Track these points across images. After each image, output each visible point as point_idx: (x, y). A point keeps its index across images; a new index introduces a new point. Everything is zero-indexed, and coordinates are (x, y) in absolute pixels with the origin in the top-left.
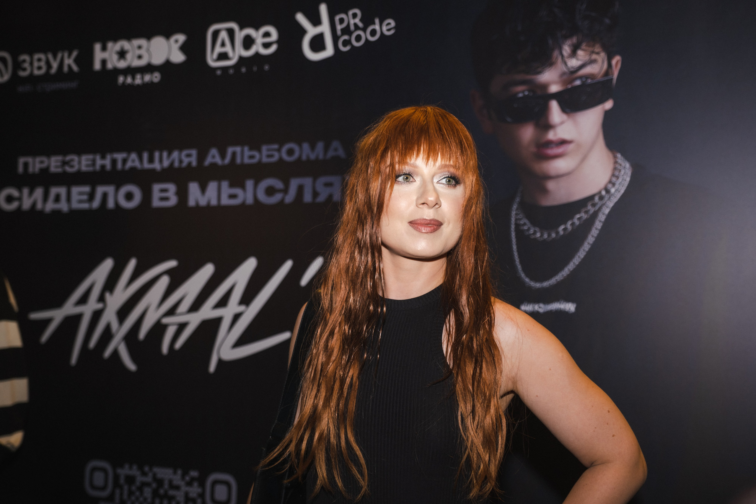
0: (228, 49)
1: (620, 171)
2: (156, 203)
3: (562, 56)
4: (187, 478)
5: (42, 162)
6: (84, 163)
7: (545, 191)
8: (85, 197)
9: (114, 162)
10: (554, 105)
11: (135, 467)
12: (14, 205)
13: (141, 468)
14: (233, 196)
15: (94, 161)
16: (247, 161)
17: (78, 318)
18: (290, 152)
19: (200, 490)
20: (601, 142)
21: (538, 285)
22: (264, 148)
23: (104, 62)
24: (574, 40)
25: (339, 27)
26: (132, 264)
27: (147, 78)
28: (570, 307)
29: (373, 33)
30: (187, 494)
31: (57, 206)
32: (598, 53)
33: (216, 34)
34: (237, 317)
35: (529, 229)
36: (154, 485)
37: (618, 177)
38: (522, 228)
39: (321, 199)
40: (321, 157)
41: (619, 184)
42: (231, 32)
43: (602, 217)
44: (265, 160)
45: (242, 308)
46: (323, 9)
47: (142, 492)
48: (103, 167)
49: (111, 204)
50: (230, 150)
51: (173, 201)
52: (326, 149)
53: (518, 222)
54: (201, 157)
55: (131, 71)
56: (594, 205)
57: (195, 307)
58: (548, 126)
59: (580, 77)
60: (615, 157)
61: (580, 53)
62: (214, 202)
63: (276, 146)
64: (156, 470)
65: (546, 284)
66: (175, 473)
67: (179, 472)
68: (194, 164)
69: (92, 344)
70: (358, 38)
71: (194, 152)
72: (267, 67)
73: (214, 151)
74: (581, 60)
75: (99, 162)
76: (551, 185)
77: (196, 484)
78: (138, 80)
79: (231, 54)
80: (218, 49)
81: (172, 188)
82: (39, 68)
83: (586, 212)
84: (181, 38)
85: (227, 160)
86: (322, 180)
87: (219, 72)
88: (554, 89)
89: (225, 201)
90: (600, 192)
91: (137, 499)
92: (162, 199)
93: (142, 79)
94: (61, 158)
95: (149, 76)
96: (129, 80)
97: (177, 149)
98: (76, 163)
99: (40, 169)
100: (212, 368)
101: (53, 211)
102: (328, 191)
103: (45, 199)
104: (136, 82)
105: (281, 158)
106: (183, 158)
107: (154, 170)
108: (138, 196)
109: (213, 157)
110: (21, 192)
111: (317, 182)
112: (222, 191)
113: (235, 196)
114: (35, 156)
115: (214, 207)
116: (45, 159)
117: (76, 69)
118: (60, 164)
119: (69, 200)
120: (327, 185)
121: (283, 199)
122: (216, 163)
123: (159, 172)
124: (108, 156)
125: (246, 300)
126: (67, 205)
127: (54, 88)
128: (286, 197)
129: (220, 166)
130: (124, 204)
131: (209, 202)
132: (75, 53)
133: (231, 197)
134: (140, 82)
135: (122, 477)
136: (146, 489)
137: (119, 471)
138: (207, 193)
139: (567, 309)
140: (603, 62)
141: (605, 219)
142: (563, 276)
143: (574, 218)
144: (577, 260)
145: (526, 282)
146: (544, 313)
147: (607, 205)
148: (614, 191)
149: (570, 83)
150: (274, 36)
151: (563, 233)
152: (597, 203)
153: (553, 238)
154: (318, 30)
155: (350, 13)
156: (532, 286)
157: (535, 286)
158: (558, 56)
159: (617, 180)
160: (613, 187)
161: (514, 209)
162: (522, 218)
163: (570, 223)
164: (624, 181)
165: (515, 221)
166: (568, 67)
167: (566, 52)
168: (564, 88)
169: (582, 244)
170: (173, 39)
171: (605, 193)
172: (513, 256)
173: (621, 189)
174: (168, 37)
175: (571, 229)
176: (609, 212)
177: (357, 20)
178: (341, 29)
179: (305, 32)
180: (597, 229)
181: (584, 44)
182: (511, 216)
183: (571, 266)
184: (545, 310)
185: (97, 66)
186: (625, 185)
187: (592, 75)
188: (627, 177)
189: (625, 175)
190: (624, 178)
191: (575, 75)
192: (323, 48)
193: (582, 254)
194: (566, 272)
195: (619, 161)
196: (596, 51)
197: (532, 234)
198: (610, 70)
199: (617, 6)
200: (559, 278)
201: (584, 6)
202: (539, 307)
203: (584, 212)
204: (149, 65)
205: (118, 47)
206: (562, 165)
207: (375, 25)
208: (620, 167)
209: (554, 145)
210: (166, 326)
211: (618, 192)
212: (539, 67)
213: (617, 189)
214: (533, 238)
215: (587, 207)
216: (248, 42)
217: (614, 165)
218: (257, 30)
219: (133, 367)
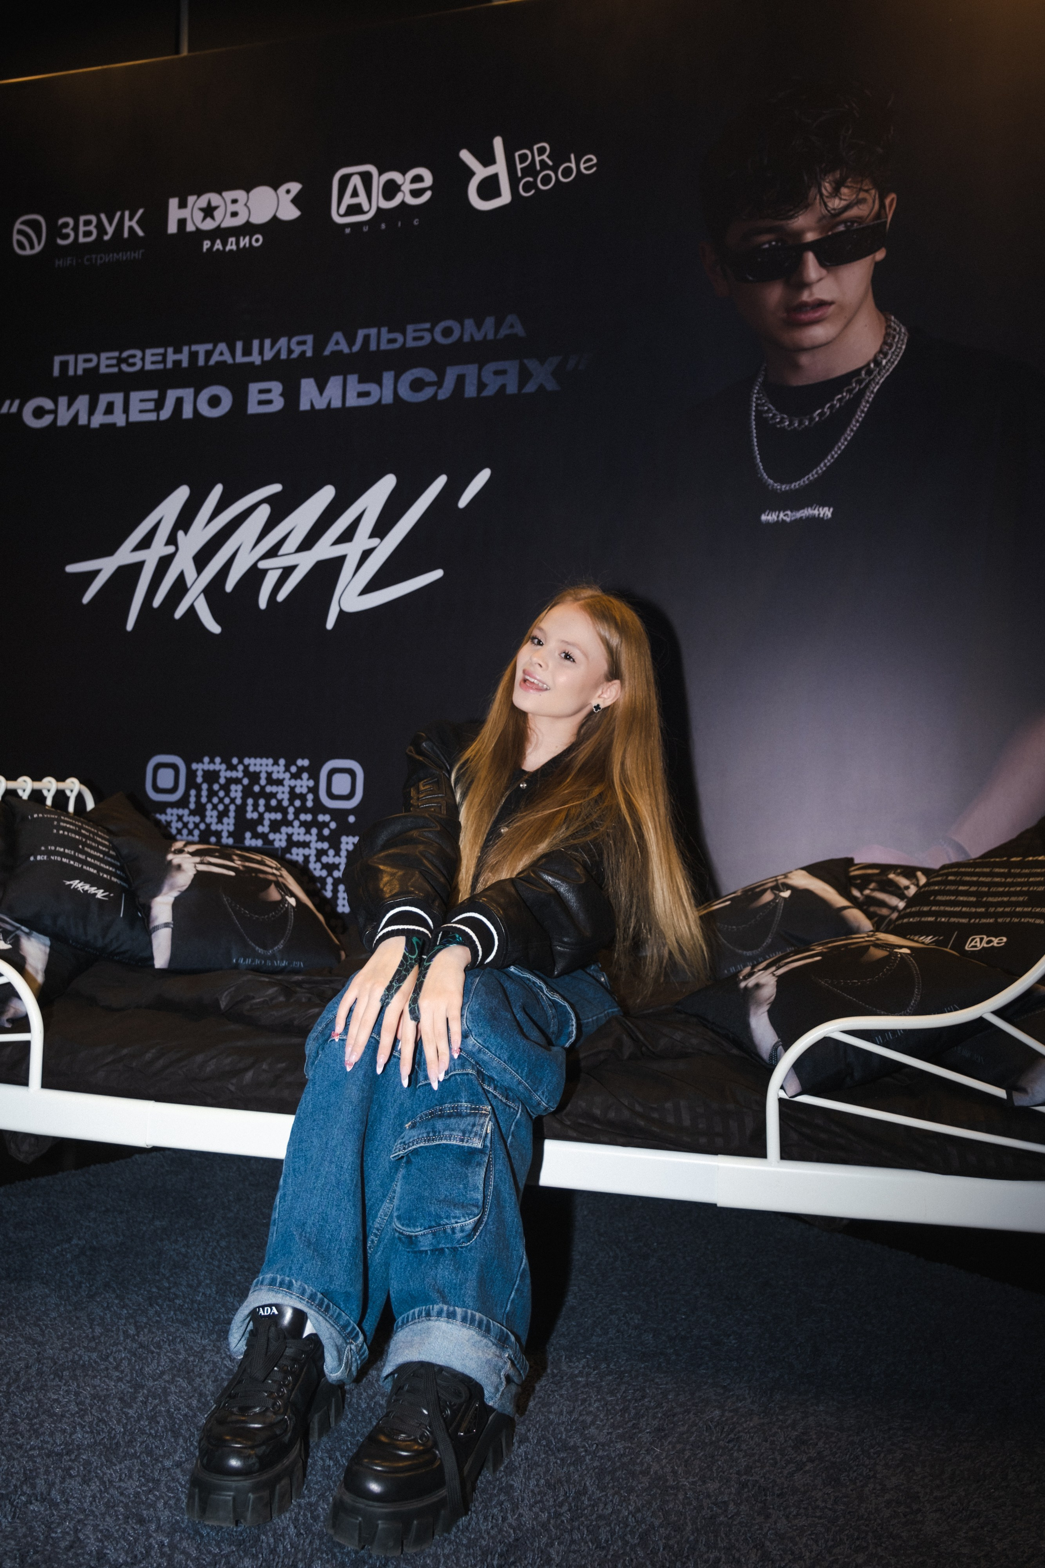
0: (362, 199)
1: (894, 337)
2: (253, 408)
3: (821, 195)
4: (293, 769)
5: (87, 361)
6: (149, 358)
7: (796, 367)
8: (151, 405)
9: (193, 356)
10: (810, 257)
11: (218, 760)
12: (47, 420)
15: (164, 356)
16: (384, 346)
17: (137, 567)
18: (447, 332)
19: (311, 783)
20: (870, 302)
21: (784, 487)
22: (410, 328)
23: (182, 223)
24: (838, 175)
25: (520, 167)
26: (218, 489)
27: (244, 242)
28: (826, 512)
29: (567, 172)
31: (109, 419)
32: (867, 191)
33: (345, 181)
34: (366, 554)
35: (774, 417)
37: (891, 346)
38: (765, 415)
39: (489, 392)
40: (491, 336)
41: (893, 353)
42: (366, 178)
43: (869, 397)
44: (410, 344)
45: (375, 541)
46: (498, 143)
47: (227, 794)
49: (187, 413)
50: (361, 333)
51: (278, 404)
52: (498, 326)
53: (759, 408)
54: (319, 346)
55: (221, 233)
56: (859, 382)
57: (307, 544)
58: (805, 285)
59: (845, 222)
60: (888, 320)
61: (844, 190)
62: (337, 403)
63: (427, 325)
64: (246, 761)
65: (795, 485)
66: (276, 763)
67: (282, 762)
68: (309, 354)
69: (157, 602)
70: (546, 180)
71: (310, 338)
72: (416, 222)
73: (338, 336)
74: (845, 200)
75: (171, 357)
76: (805, 360)
77: (305, 776)
78: (231, 246)
79: (366, 207)
80: (347, 200)
81: (276, 387)
82: (87, 234)
83: (850, 391)
84: (295, 187)
85: (356, 348)
86: (491, 367)
87: (348, 231)
88: (810, 237)
89: (352, 401)
90: (868, 364)
91: (221, 800)
92: (261, 403)
93: (238, 243)
94: (116, 354)
95: (247, 239)
96: (218, 245)
97: (284, 336)
98: (137, 360)
99: (85, 370)
100: (330, 624)
101: (102, 426)
102: (500, 380)
103: (92, 411)
104: (228, 248)
105: (433, 340)
106: (293, 346)
107: (252, 364)
108: (227, 399)
109: (337, 343)
110: (56, 403)
111: (484, 369)
112: (348, 388)
113: (366, 394)
114: (77, 353)
115: (337, 410)
116: (94, 357)
117: (141, 233)
118: (114, 362)
119: (126, 410)
120: (497, 373)
121: (436, 394)
122: (341, 352)
123: (258, 366)
124: (186, 349)
125: (380, 530)
126: (124, 416)
127: (107, 260)
128: (440, 391)
129: (348, 355)
130: (206, 411)
131: (329, 404)
132: (140, 212)
133: (362, 395)
134: (234, 247)
135: (200, 773)
136: (233, 787)
137: (194, 766)
138: (327, 392)
139: (821, 515)
140: (874, 202)
141: (873, 399)
142: (817, 473)
143: (833, 400)
144: (836, 453)
145: (769, 485)
146: (792, 522)
147: (877, 380)
148: (887, 363)
149: (831, 229)
150: (428, 180)
151: (820, 418)
152: (864, 379)
153: (806, 426)
154: (490, 171)
155: (535, 147)
156: (777, 489)
157: (781, 489)
158: (816, 195)
159: (890, 349)
160: (885, 357)
161: (756, 391)
162: (766, 402)
163: (828, 405)
164: (898, 350)
165: (756, 407)
166: (829, 209)
167: (826, 190)
168: (824, 235)
169: (843, 432)
170: (282, 189)
171: (874, 366)
172: (752, 451)
173: (895, 360)
174: (275, 188)
175: (831, 412)
176: (879, 390)
177: (544, 157)
178: (522, 169)
179: (472, 174)
180: (862, 411)
181: (850, 180)
182: (752, 401)
183: (828, 461)
184: (793, 519)
185: (172, 228)
186: (901, 354)
187: (860, 218)
188: (902, 344)
189: (901, 342)
190: (899, 346)
191: (838, 219)
192: (497, 194)
193: (842, 444)
194: (821, 468)
195: (892, 324)
196: (866, 188)
197: (779, 423)
198: (883, 212)
199: (892, 132)
200: (812, 476)
201: (850, 132)
202: (785, 516)
203: (847, 391)
204: (248, 224)
205: (203, 201)
206: (819, 333)
207: (570, 161)
208: (895, 333)
209: (808, 308)
210: (265, 572)
211: (890, 363)
212: (791, 210)
213: (889, 360)
214: (780, 428)
215: (851, 384)
216: (391, 189)
217: (886, 329)
218: (403, 173)
219: (215, 629)
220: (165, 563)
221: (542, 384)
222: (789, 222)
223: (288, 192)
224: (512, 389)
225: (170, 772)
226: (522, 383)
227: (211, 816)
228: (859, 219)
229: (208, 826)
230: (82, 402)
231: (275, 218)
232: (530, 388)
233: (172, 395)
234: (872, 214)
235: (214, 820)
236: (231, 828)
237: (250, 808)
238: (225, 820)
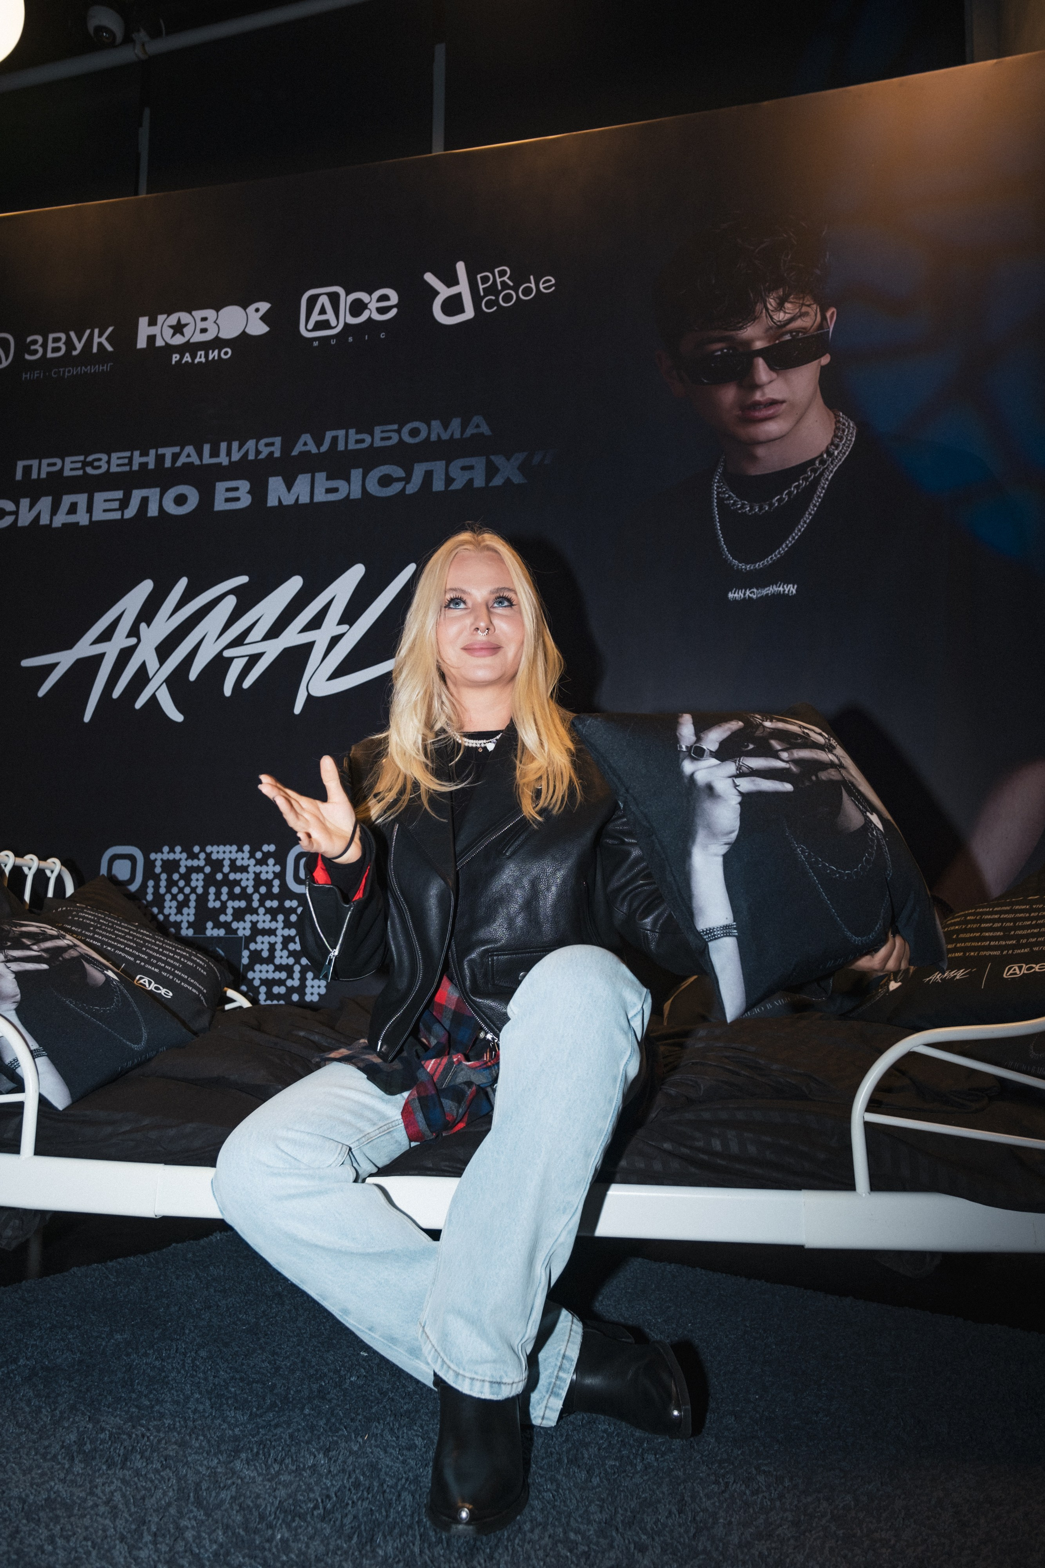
0: (330, 316)
1: (844, 431)
2: (220, 505)
3: (767, 309)
4: (259, 855)
5: (49, 465)
6: (114, 461)
7: (754, 458)
8: (116, 505)
9: (160, 459)
10: (760, 363)
11: (178, 849)
12: (8, 521)
13: (187, 849)
14: (332, 491)
15: (131, 459)
16: (352, 446)
18: (414, 433)
19: (278, 869)
20: (819, 400)
21: (750, 567)
22: (377, 430)
23: (151, 339)
24: (781, 292)
25: (481, 287)
26: (183, 582)
27: (213, 355)
28: (791, 589)
29: (527, 291)
30: (257, 875)
31: (72, 519)
32: (809, 306)
33: (313, 300)
34: (334, 641)
35: (735, 504)
36: (208, 870)
37: (841, 438)
38: (726, 502)
39: (457, 486)
40: (457, 435)
41: (844, 444)
42: (334, 299)
43: (824, 483)
44: (378, 443)
45: (345, 627)
46: (461, 267)
47: (188, 881)
48: (144, 465)
49: (153, 511)
50: (329, 435)
51: (245, 501)
52: (464, 428)
53: (721, 495)
54: (287, 447)
55: (191, 348)
56: (814, 471)
57: (274, 632)
58: (756, 386)
59: (791, 332)
60: (836, 416)
61: (788, 305)
62: (305, 499)
63: (395, 427)
64: (209, 849)
65: (759, 565)
66: (240, 850)
67: (247, 848)
68: (277, 454)
69: (116, 694)
70: (507, 298)
71: (278, 440)
72: (383, 335)
73: (306, 437)
74: (789, 313)
75: (137, 459)
76: (760, 452)
77: (271, 861)
78: (200, 358)
79: (333, 322)
80: (315, 317)
81: (244, 486)
82: (55, 350)
83: (806, 479)
84: (264, 306)
85: (324, 448)
86: (458, 463)
87: (316, 344)
88: (759, 345)
89: (320, 496)
90: (821, 455)
91: (181, 890)
92: (228, 500)
93: (207, 356)
94: (82, 458)
95: (216, 352)
96: (187, 358)
97: (252, 438)
98: (103, 463)
99: (48, 474)
100: (298, 709)
101: (64, 525)
102: (467, 475)
103: (54, 511)
104: (196, 361)
105: (401, 440)
106: (261, 447)
107: (219, 465)
108: (193, 498)
109: (305, 444)
110: (17, 505)
111: (452, 465)
112: (316, 485)
113: (335, 490)
114: (40, 458)
115: (305, 505)
116: (58, 461)
117: (109, 348)
118: (79, 465)
119: (90, 509)
120: (464, 468)
121: (404, 489)
122: (310, 451)
123: (225, 466)
124: (152, 452)
125: (349, 617)
126: (87, 516)
127: (75, 373)
128: (407, 486)
129: (315, 454)
130: (171, 508)
131: (297, 500)
132: (110, 329)
133: (329, 491)
134: (203, 360)
135: (158, 863)
136: (194, 876)
137: (153, 856)
138: (296, 489)
139: (786, 592)
140: (816, 315)
141: (829, 485)
142: (779, 553)
143: (791, 488)
144: (796, 534)
145: (734, 565)
146: (758, 599)
147: (830, 469)
148: (838, 453)
149: (777, 339)
150: (394, 298)
151: (779, 504)
152: (818, 468)
153: (766, 511)
154: (454, 290)
155: (496, 270)
156: (742, 569)
157: (746, 568)
158: (762, 309)
159: (841, 441)
160: (836, 449)
161: (716, 481)
162: (726, 490)
163: (786, 492)
164: (848, 442)
165: (718, 494)
166: (775, 321)
167: (771, 305)
168: (771, 344)
169: (802, 516)
170: (251, 309)
171: (827, 456)
172: (716, 535)
173: (846, 451)
174: (245, 308)
175: (789, 497)
176: (833, 477)
177: (505, 278)
178: (484, 289)
179: (436, 293)
180: (819, 497)
181: (792, 297)
182: (713, 489)
183: (790, 542)
184: (759, 596)
185: (142, 343)
186: (851, 446)
187: (804, 328)
188: (852, 437)
189: (850, 435)
190: (849, 438)
191: (784, 330)
192: (462, 310)
193: (802, 527)
194: (783, 549)
195: (841, 419)
196: (808, 303)
197: (740, 509)
198: (824, 322)
199: (828, 257)
200: (775, 556)
202: (751, 593)
203: (803, 480)
204: (217, 338)
205: (173, 319)
206: (773, 428)
207: (530, 283)
208: (844, 427)
209: (762, 406)
210: (231, 660)
211: (842, 454)
212: (740, 323)
213: (841, 451)
214: (742, 513)
215: (806, 473)
216: (357, 308)
217: (836, 424)
218: (370, 294)
219: (178, 717)
220: (125, 655)
221: (508, 478)
222: (739, 332)
223: (257, 310)
224: (479, 483)
225: (127, 863)
226: (489, 478)
227: (170, 907)
228: (804, 330)
229: (167, 917)
231: (244, 334)
232: (498, 481)
234: (815, 325)
235: (174, 911)
236: (192, 918)
237: (212, 897)
238: (185, 910)
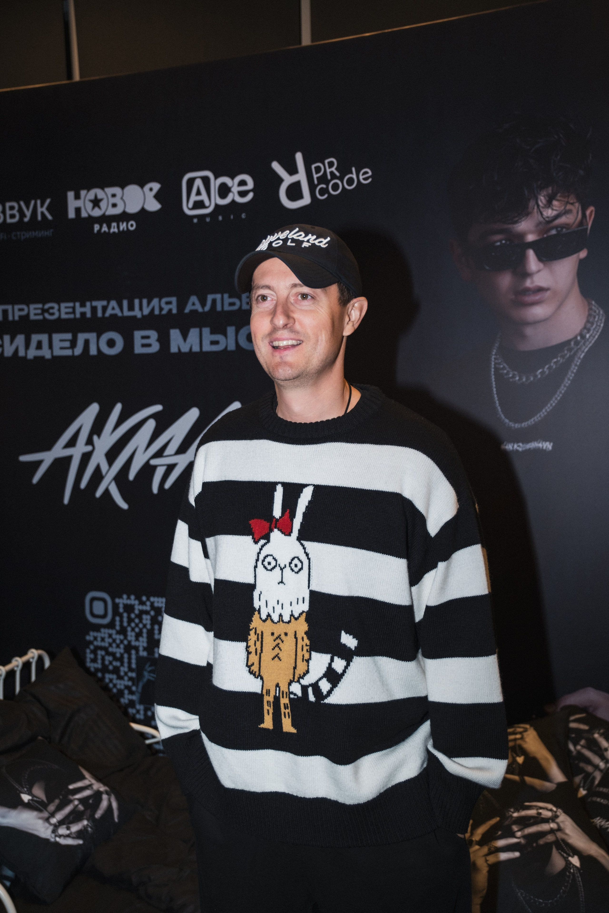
0: (204, 197)
1: (595, 317)
2: (138, 350)
3: (538, 206)
5: (21, 310)
6: (63, 310)
7: (523, 337)
8: (67, 344)
9: (94, 309)
10: (531, 254)
11: (133, 597)
13: (138, 598)
14: (214, 343)
15: (74, 308)
16: (227, 308)
17: (67, 460)
20: (576, 290)
21: (517, 426)
23: (78, 210)
24: (550, 190)
25: (315, 176)
26: (118, 408)
27: (123, 226)
28: (548, 446)
31: (39, 353)
32: (572, 204)
33: (191, 182)
35: (508, 373)
36: (152, 613)
37: (592, 324)
38: (501, 372)
41: (594, 329)
42: (206, 181)
43: (577, 362)
44: (245, 307)
46: (299, 157)
47: (141, 619)
48: (83, 314)
49: (93, 351)
50: (210, 298)
51: (155, 347)
53: (497, 366)
54: (181, 305)
55: (106, 219)
56: (570, 350)
57: (183, 449)
58: (526, 275)
59: (556, 227)
60: (590, 304)
61: (555, 203)
62: (196, 349)
64: (153, 599)
65: (524, 425)
68: (174, 311)
69: (83, 484)
70: (335, 187)
71: (174, 300)
72: (243, 216)
73: (194, 299)
74: (556, 210)
75: (79, 310)
76: (529, 331)
78: (114, 229)
79: (207, 203)
80: (194, 198)
82: (12, 216)
83: (563, 357)
84: (156, 186)
85: (207, 308)
87: (195, 221)
88: (531, 238)
89: (207, 347)
90: (576, 337)
91: (137, 625)
92: (144, 346)
93: (118, 227)
94: (40, 306)
95: (125, 224)
96: (105, 228)
97: (156, 296)
98: (55, 311)
99: (20, 317)
101: (36, 358)
103: (27, 346)
104: (112, 230)
106: (163, 305)
107: (135, 317)
108: (120, 342)
109: (194, 304)
110: (2, 340)
112: (203, 338)
113: (216, 343)
114: (13, 303)
115: (196, 353)
116: (24, 307)
117: (50, 217)
118: (39, 311)
119: (51, 347)
122: (197, 310)
123: (139, 319)
124: (88, 304)
126: (49, 352)
127: (28, 237)
129: (201, 313)
130: (106, 350)
131: (191, 349)
132: (48, 201)
133: (212, 343)
134: (116, 230)
135: (121, 606)
136: (144, 617)
137: (117, 600)
138: (189, 340)
139: (544, 448)
140: (578, 213)
141: (580, 363)
142: (540, 416)
143: (551, 363)
144: (554, 402)
145: (506, 423)
146: (523, 451)
147: (582, 349)
148: (590, 337)
149: (546, 232)
150: (250, 184)
151: (541, 376)
152: (573, 348)
153: (531, 381)
155: (326, 162)
156: (511, 427)
157: (514, 427)
158: (534, 206)
159: (592, 326)
160: (588, 332)
161: (494, 353)
162: (502, 362)
163: (547, 366)
164: (598, 327)
165: (495, 365)
166: (544, 217)
167: (542, 202)
168: (541, 237)
169: (558, 387)
170: (147, 188)
171: (580, 338)
172: (492, 398)
173: (596, 334)
174: (142, 186)
175: (549, 372)
176: (584, 357)
177: (333, 169)
178: (318, 178)
179: (282, 180)
180: (573, 372)
181: (559, 195)
182: (491, 360)
183: (548, 408)
184: (524, 449)
185: (71, 214)
186: (600, 331)
187: (567, 224)
188: (601, 323)
189: (600, 322)
190: (599, 324)
191: (551, 225)
192: (300, 196)
193: (558, 396)
194: (543, 413)
195: (593, 307)
196: (571, 201)
197: (511, 378)
198: (584, 220)
199: (591, 158)
200: (537, 418)
201: (559, 157)
202: (518, 446)
203: (561, 357)
204: (124, 213)
205: (91, 194)
206: (539, 311)
207: (352, 173)
208: (595, 314)
209: (531, 292)
210: (155, 467)
211: (592, 337)
212: (515, 217)
213: (591, 335)
214: (513, 381)
215: (563, 351)
216: (224, 190)
217: (589, 311)
218: (233, 178)
219: (124, 506)
220: (86, 458)
222: (515, 226)
223: (151, 189)
225: (102, 604)
227: (131, 635)
228: (566, 226)
229: (130, 642)
230: (20, 339)
231: (143, 210)
233: (82, 337)
234: (577, 222)
235: (133, 639)
236: (145, 645)
237: (156, 632)
238: (141, 639)
